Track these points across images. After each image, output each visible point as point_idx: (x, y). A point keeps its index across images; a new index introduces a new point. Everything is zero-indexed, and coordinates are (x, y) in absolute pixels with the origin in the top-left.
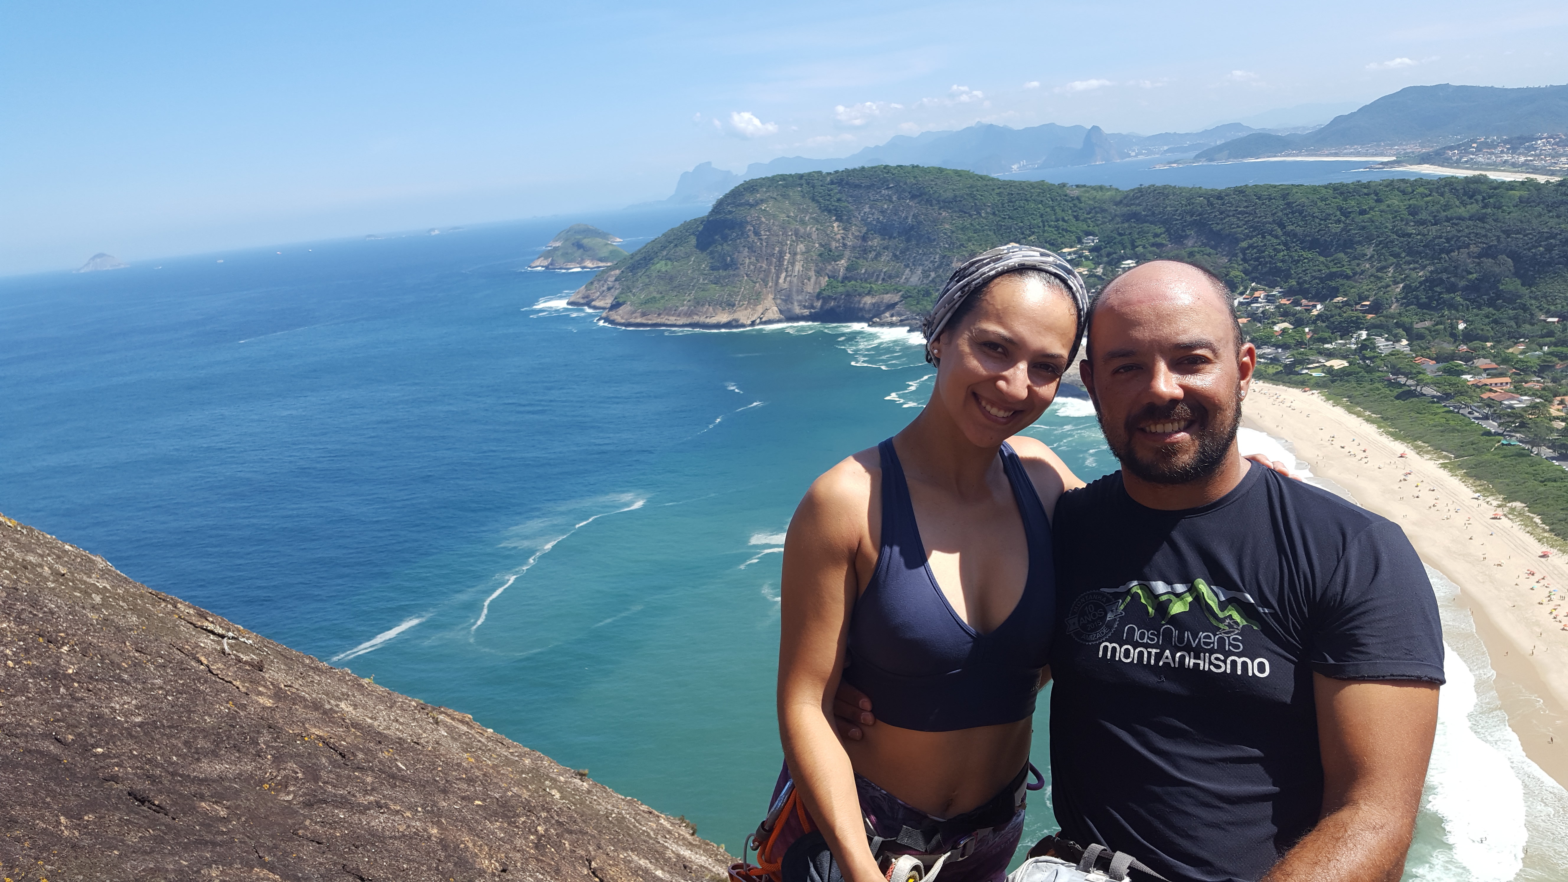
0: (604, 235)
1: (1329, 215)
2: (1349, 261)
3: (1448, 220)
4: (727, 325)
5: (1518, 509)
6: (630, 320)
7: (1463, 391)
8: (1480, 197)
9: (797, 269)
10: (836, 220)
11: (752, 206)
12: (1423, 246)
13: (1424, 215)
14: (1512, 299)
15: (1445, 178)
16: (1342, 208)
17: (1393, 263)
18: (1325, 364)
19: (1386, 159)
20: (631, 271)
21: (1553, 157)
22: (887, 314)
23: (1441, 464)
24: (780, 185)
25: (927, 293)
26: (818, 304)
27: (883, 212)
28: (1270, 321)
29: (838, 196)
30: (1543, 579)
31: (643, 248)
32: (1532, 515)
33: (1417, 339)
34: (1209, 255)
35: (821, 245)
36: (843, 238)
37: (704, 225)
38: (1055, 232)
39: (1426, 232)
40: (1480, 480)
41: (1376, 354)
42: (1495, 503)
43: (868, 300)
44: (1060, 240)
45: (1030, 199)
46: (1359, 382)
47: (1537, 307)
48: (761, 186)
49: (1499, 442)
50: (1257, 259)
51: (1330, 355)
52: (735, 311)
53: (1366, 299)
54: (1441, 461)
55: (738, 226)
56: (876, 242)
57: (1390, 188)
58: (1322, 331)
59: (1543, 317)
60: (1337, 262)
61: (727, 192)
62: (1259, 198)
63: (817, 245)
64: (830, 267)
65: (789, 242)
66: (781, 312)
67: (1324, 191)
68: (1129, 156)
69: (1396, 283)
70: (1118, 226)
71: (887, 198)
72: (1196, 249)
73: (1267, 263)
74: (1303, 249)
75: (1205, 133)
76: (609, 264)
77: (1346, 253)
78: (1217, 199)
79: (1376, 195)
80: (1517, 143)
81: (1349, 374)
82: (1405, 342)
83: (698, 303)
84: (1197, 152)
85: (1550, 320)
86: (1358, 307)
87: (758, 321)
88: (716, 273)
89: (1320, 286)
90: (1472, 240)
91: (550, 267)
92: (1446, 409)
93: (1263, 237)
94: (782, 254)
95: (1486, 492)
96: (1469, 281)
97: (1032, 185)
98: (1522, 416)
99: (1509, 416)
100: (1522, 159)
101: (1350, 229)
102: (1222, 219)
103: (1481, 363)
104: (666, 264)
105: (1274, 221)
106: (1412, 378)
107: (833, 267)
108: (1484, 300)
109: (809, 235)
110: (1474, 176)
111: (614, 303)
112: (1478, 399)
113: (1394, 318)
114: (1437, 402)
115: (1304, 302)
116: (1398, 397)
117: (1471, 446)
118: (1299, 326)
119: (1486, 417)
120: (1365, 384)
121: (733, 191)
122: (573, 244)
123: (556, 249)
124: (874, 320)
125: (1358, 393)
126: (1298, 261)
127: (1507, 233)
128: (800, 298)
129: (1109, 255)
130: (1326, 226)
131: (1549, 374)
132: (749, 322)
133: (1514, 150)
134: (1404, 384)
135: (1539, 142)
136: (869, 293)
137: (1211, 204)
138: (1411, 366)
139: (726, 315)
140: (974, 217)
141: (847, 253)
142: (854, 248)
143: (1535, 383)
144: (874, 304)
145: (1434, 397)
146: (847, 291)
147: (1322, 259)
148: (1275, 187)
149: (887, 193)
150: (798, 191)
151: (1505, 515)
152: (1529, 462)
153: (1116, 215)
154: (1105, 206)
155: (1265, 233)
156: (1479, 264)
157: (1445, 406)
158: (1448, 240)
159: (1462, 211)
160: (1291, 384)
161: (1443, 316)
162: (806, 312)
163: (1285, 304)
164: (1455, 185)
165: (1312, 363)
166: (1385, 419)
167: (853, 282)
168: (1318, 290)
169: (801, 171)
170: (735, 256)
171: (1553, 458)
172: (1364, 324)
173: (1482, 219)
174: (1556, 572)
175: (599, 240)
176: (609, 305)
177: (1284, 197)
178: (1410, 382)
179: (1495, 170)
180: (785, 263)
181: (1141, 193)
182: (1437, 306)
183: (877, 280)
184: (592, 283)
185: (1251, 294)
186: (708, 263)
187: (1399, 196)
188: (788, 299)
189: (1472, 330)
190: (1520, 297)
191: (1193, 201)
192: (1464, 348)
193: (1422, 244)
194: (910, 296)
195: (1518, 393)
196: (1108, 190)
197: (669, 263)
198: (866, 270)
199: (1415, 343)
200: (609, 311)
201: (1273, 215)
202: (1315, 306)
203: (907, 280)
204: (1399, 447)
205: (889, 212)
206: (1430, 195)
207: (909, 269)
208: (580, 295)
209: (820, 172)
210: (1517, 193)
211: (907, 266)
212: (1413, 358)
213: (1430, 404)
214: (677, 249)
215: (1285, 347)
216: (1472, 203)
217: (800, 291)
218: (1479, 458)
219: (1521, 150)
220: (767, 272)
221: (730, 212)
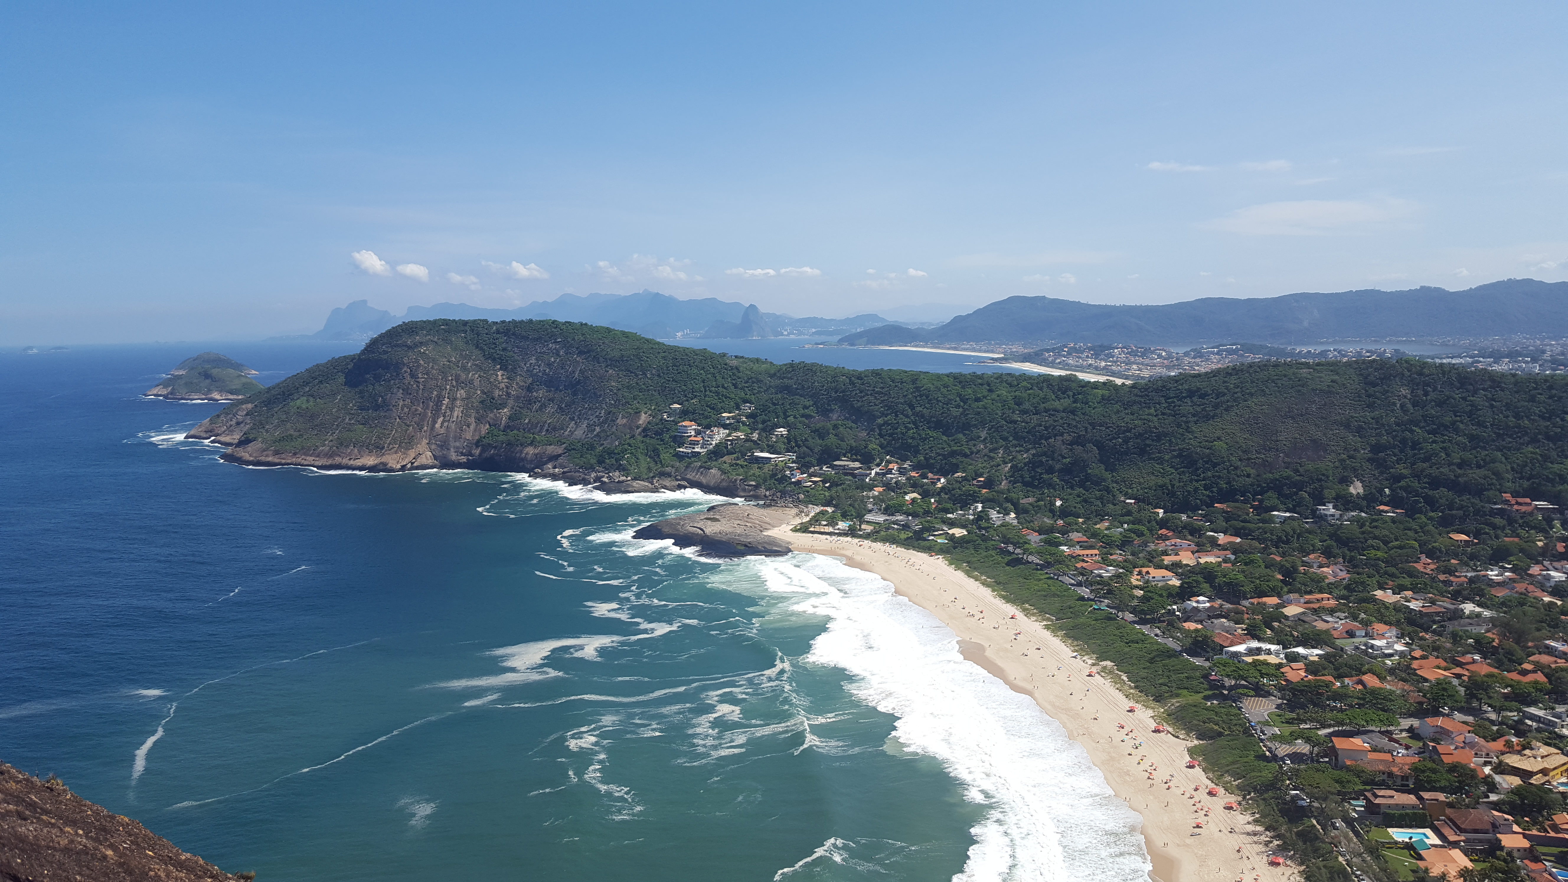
0: (238, 367)
1: (951, 400)
2: (967, 442)
3: (1046, 410)
4: (371, 469)
5: (1109, 667)
6: (260, 458)
7: (1061, 560)
8: (1071, 393)
9: (455, 414)
10: (501, 369)
11: (409, 347)
12: (1027, 432)
13: (1026, 406)
14: (1098, 482)
15: (1043, 375)
16: (961, 395)
17: (1002, 446)
18: (948, 531)
19: (996, 356)
20: (266, 406)
21: (1127, 364)
22: (550, 466)
23: (1045, 625)
24: (442, 329)
25: (592, 447)
26: (477, 452)
27: (549, 365)
28: (902, 491)
29: (504, 345)
30: (1131, 731)
31: (282, 383)
32: (1120, 673)
33: (1023, 513)
34: (851, 428)
35: (483, 392)
36: (507, 387)
37: (355, 364)
38: (716, 398)
39: (1029, 421)
40: (1077, 641)
41: (989, 525)
42: (1090, 662)
43: (530, 451)
44: (720, 405)
45: (692, 365)
46: (976, 548)
47: (1118, 490)
48: (422, 329)
49: (1091, 607)
50: (891, 435)
51: (952, 524)
52: (383, 454)
53: (981, 476)
54: (1045, 623)
55: (395, 367)
56: (541, 393)
57: (1000, 380)
58: (945, 502)
59: (1122, 499)
60: (957, 442)
61: (384, 332)
62: (893, 381)
63: (479, 392)
64: (491, 415)
65: (448, 387)
66: (435, 458)
67: (946, 379)
68: (782, 335)
69: (1005, 463)
70: (771, 396)
71: (554, 351)
72: (840, 422)
73: (899, 439)
74: (929, 428)
75: (847, 321)
76: (240, 397)
77: (964, 435)
78: (858, 378)
79: (989, 385)
80: (1099, 351)
81: (968, 542)
82: (1013, 515)
83: (342, 443)
84: (840, 337)
85: (1128, 501)
86: (975, 482)
87: (409, 466)
88: (364, 413)
89: (944, 462)
90: (1065, 429)
91: (170, 396)
92: (1047, 576)
93: (897, 416)
94: (440, 399)
95: (1081, 652)
96: (1064, 464)
97: (695, 352)
98: (1109, 584)
99: (1099, 584)
100: (1103, 364)
101: (968, 414)
102: (861, 397)
103: (1075, 536)
104: (308, 401)
105: (905, 402)
106: (1019, 547)
107: (495, 415)
108: (1075, 481)
109: (471, 382)
110: (1067, 375)
111: (243, 438)
112: (1073, 568)
113: (1003, 494)
114: (1041, 570)
115: (930, 475)
116: (1008, 564)
117: (1068, 610)
118: (926, 497)
119: (1080, 584)
120: (981, 551)
121: (389, 331)
122: (199, 374)
123: (179, 377)
124: (536, 470)
125: (976, 559)
126: (925, 439)
127: (1093, 425)
128: (457, 444)
129: (764, 422)
130: (948, 409)
131: (1128, 548)
132: (399, 466)
133: (1096, 356)
134: (1013, 553)
135: (1116, 351)
136: (531, 444)
137: (853, 384)
138: (1018, 536)
139: (373, 458)
140: (640, 377)
141: (511, 402)
142: (517, 398)
143: (1117, 556)
144: (536, 455)
145: (1037, 564)
146: (509, 440)
147: (945, 438)
148: (906, 372)
149: (554, 347)
150: (462, 337)
151: (1098, 673)
152: (1116, 626)
153: (770, 386)
154: (760, 377)
155: (897, 411)
156: (1071, 450)
157: (1047, 573)
158: (1046, 428)
159: (1057, 404)
160: (920, 549)
161: (1043, 493)
162: (463, 459)
163: (914, 477)
164: (1051, 382)
165: (937, 531)
166: (999, 583)
167: (515, 432)
168: (941, 465)
169: (466, 318)
170: (388, 397)
171: (1135, 622)
172: (979, 497)
173: (1073, 412)
174: (1141, 725)
175: (231, 371)
176: (236, 441)
177: (914, 381)
178: (1018, 551)
179: (1082, 372)
180: (443, 408)
181: (792, 367)
182: (1038, 484)
183: (540, 431)
184: (218, 416)
185: (886, 466)
186: (356, 402)
187: (1007, 387)
188: (444, 445)
189: (1066, 507)
190: (1104, 480)
191: (836, 379)
192: (1060, 522)
193: (1026, 430)
194: (574, 449)
195: (1105, 564)
196: (763, 363)
197: (311, 399)
198: (530, 420)
199: (1021, 516)
200: (235, 447)
201: (905, 396)
202: (939, 480)
203: (572, 432)
204: (1010, 609)
205: (556, 365)
206: (1031, 389)
207: (574, 422)
208: (203, 428)
209: (486, 321)
210: (1100, 392)
211: (572, 419)
212: (1020, 529)
213: (1035, 571)
214: (322, 386)
215: (915, 515)
216: (1065, 398)
217: (458, 438)
218: (1076, 621)
219: (1102, 357)
220: (423, 416)
221: (385, 352)
